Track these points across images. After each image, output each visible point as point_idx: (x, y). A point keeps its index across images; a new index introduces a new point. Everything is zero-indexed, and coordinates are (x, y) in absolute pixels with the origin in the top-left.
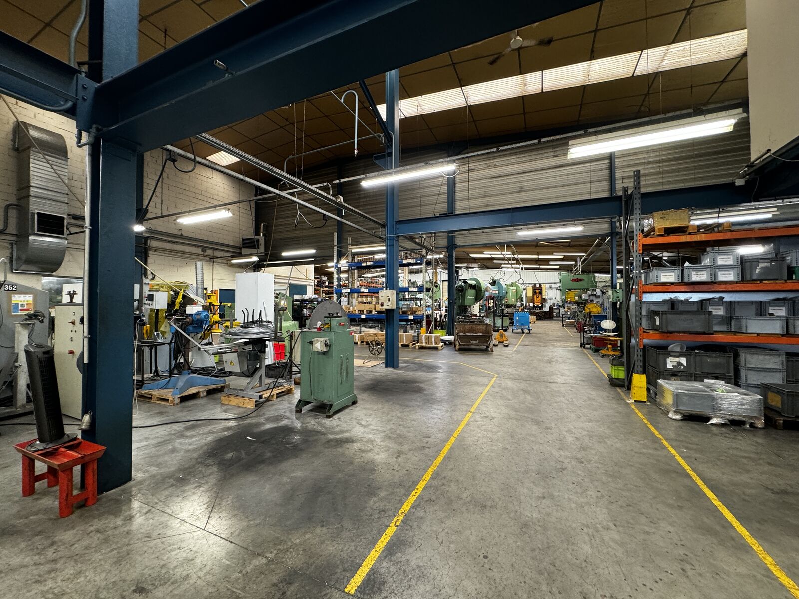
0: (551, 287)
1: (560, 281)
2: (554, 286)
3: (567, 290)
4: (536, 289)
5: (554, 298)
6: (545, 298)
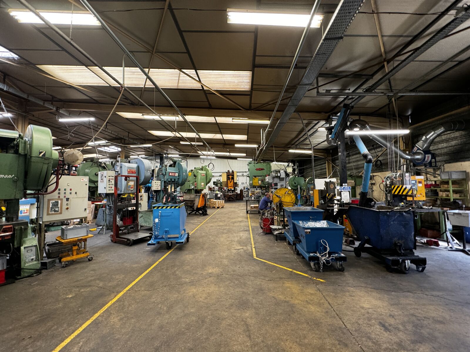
0: (243, 175)
1: (249, 170)
2: (245, 174)
3: (253, 177)
4: (229, 175)
5: (245, 183)
6: (236, 183)
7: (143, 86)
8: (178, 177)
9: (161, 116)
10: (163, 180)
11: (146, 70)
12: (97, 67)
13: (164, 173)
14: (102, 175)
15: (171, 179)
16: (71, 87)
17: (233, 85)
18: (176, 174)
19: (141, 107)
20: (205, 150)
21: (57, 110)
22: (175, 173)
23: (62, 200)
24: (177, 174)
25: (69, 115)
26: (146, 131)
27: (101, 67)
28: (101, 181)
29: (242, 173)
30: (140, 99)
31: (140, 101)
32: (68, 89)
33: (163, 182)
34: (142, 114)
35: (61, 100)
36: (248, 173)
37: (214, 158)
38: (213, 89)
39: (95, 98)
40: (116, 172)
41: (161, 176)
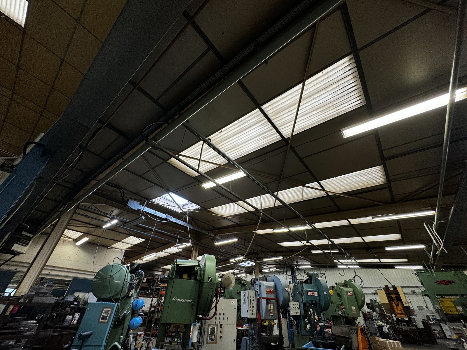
0: (414, 292)
1: (422, 284)
2: (417, 290)
3: (438, 297)
4: (390, 294)
5: (425, 307)
6: (408, 308)
7: (273, 206)
8: (318, 298)
9: (289, 228)
10: (301, 301)
11: (275, 193)
12: (241, 201)
13: (301, 292)
14: (245, 294)
15: (312, 301)
16: (224, 218)
17: (362, 183)
18: (315, 293)
19: (271, 223)
20: (344, 259)
21: (215, 236)
22: (314, 291)
23: (217, 325)
24: (317, 293)
25: (222, 239)
26: (276, 243)
27: (243, 200)
28: (244, 302)
29: (411, 289)
30: (271, 216)
31: (270, 218)
32: (223, 220)
33: (302, 304)
34: (272, 229)
35: (218, 229)
36: (423, 289)
37: (358, 267)
38: (339, 193)
39: (238, 223)
40: (256, 291)
41: (299, 296)
